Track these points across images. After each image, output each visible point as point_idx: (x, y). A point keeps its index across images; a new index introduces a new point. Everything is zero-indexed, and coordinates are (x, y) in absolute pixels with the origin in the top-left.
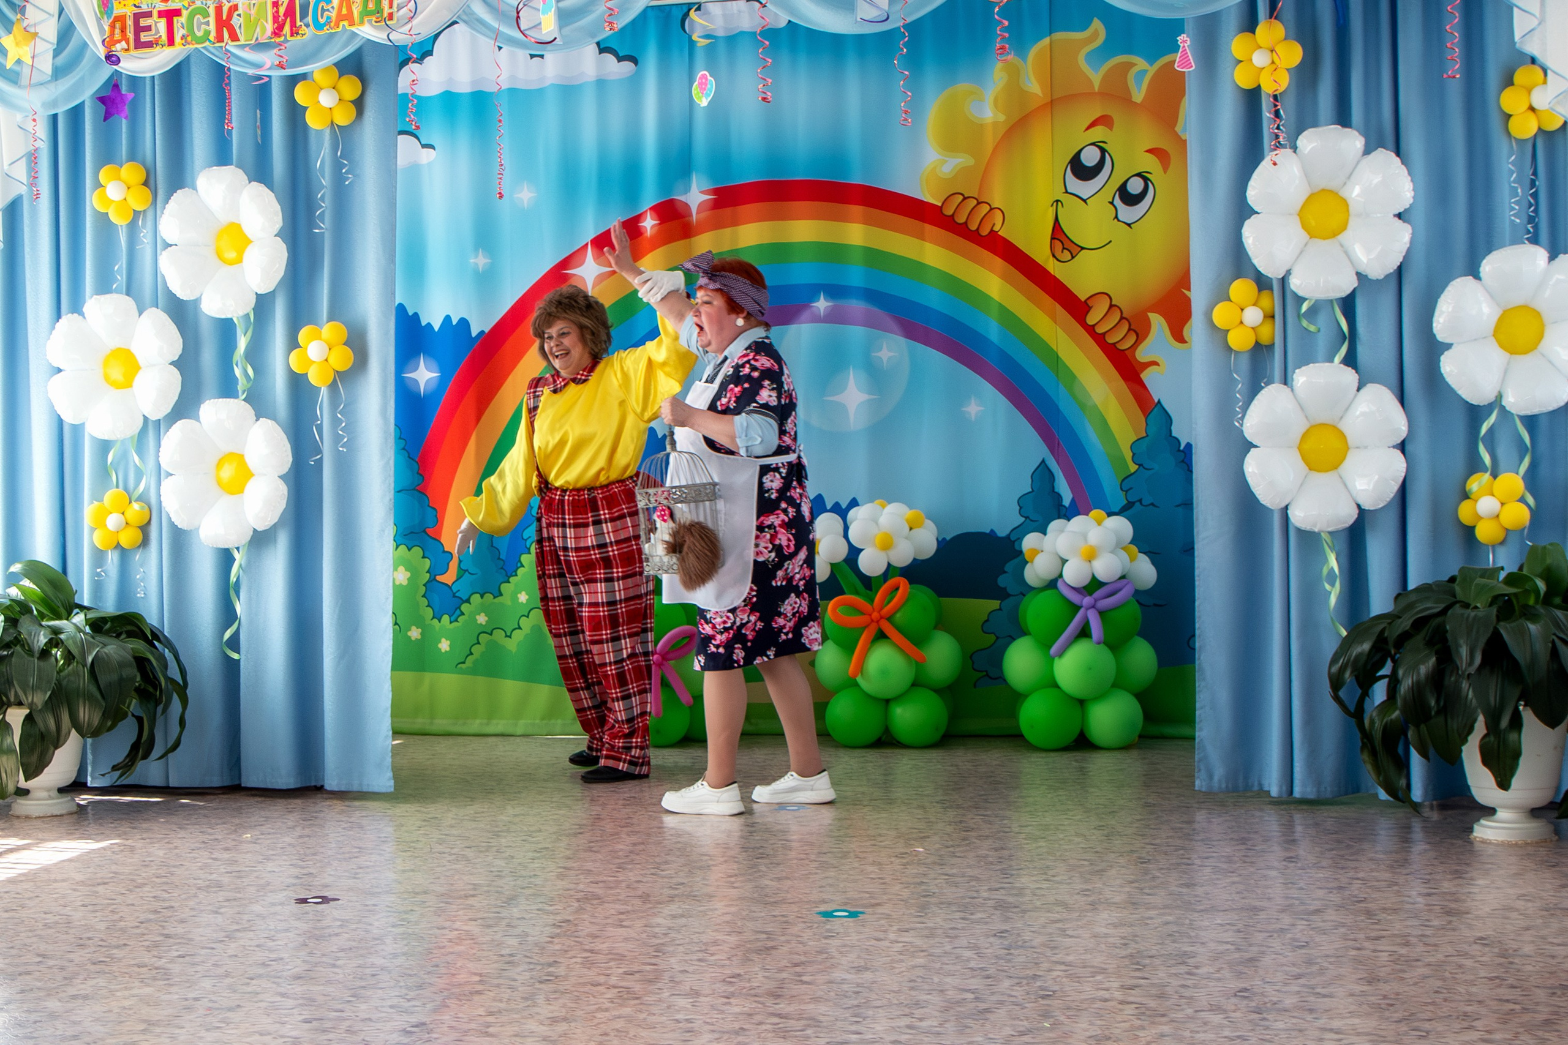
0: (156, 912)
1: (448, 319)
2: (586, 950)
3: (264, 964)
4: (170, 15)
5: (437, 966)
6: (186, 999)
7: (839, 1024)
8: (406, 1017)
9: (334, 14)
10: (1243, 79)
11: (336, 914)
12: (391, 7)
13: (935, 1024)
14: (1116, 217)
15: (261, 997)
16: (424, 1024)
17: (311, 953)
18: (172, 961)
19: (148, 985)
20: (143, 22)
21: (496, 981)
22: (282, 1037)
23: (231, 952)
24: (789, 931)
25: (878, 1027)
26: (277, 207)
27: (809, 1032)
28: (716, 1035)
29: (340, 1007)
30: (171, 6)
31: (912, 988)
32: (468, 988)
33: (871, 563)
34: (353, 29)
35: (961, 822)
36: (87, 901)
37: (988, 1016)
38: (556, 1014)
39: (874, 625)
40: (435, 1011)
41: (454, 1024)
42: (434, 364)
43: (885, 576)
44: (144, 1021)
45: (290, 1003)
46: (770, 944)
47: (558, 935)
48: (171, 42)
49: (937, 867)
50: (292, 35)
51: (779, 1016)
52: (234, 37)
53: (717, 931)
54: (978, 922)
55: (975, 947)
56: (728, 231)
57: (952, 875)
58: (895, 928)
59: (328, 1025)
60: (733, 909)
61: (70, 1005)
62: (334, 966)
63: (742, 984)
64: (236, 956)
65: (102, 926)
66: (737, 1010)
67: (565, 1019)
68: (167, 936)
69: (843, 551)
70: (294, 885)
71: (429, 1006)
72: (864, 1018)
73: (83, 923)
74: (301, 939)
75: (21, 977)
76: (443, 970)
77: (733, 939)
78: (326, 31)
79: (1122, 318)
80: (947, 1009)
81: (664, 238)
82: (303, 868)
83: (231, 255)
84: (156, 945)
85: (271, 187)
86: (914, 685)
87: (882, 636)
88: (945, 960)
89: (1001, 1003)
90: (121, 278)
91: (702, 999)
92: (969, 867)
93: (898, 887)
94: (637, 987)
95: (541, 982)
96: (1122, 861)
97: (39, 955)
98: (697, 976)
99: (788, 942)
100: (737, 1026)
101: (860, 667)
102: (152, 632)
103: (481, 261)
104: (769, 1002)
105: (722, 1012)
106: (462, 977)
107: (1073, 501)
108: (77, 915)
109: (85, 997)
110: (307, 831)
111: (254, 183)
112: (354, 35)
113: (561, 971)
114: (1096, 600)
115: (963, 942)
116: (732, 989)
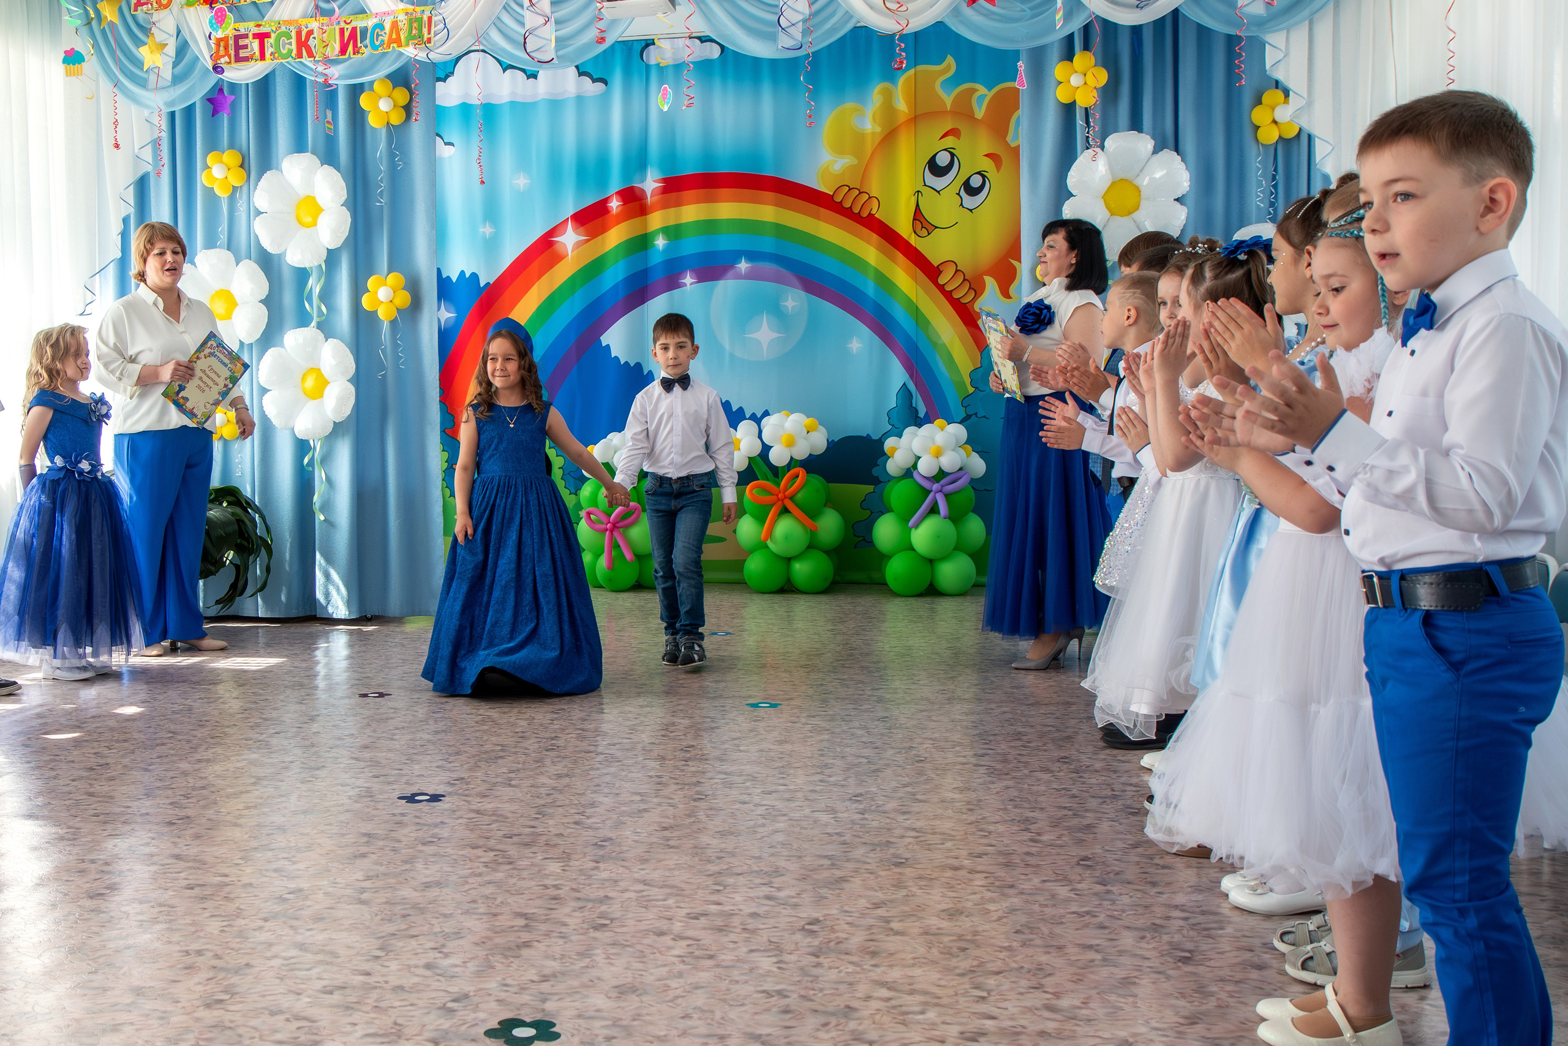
0: (255, 703)
1: (462, 273)
2: (580, 729)
3: (339, 739)
4: (262, 37)
5: (469, 739)
6: (284, 762)
7: (769, 779)
8: (449, 774)
9: (386, 38)
10: (1063, 96)
11: (391, 704)
12: (429, 33)
13: (840, 779)
14: (961, 205)
15: (340, 760)
16: (463, 779)
17: (374, 731)
18: (271, 736)
19: (254, 753)
20: (242, 42)
21: (514, 750)
22: (358, 787)
23: (315, 730)
24: (726, 717)
25: (799, 781)
26: (344, 184)
27: (748, 784)
28: (680, 787)
29: (399, 767)
30: (263, 30)
31: (822, 755)
32: (493, 754)
33: (778, 456)
34: (401, 49)
35: (847, 644)
36: (202, 696)
37: (879, 774)
38: (560, 772)
39: (780, 503)
40: (470, 770)
41: (486, 778)
42: (452, 309)
43: (789, 466)
44: (254, 777)
45: (362, 764)
46: (714, 725)
47: (556, 719)
48: (262, 57)
49: (832, 674)
50: (354, 54)
51: (726, 773)
52: (310, 54)
53: (673, 716)
54: (866, 711)
55: (865, 728)
56: (672, 210)
57: (843, 680)
58: (805, 715)
59: (392, 779)
60: (684, 702)
61: (197, 766)
62: (392, 739)
63: (696, 752)
64: (318, 732)
65: (216, 713)
66: (693, 769)
67: (567, 775)
68: (265, 719)
69: (757, 449)
70: (357, 685)
71: (466, 766)
72: (788, 775)
73: (201, 710)
74: (366, 721)
75: (158, 748)
76: (474, 742)
77: (686, 722)
78: (380, 51)
79: (964, 280)
80: (848, 769)
81: (627, 215)
82: (361, 673)
83: (309, 220)
84: (257, 725)
85: (338, 169)
86: (808, 547)
87: (786, 511)
88: (844, 736)
89: (888, 765)
90: (223, 237)
91: (667, 762)
92: (856, 674)
93: (804, 687)
94: (619, 754)
95: (547, 751)
96: (968, 671)
97: (172, 732)
98: (662, 747)
99: (727, 724)
100: (694, 780)
101: (769, 533)
102: (247, 503)
103: (488, 230)
104: (717, 764)
105: (683, 771)
106: (488, 747)
107: (927, 413)
108: (197, 705)
109: (208, 761)
110: (363, 649)
111: (326, 166)
112: (401, 54)
113: (561, 743)
114: (942, 486)
115: (857, 724)
116: (688, 755)
